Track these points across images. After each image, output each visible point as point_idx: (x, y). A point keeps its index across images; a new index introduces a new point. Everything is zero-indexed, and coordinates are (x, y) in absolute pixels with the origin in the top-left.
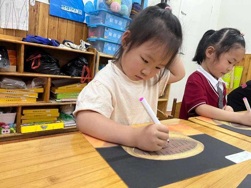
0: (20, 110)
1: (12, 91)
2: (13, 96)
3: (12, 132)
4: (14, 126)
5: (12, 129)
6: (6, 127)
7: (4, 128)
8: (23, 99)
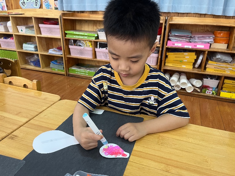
0: (223, 79)
1: (220, 64)
2: (220, 68)
3: (213, 94)
4: (216, 90)
5: (214, 92)
6: (210, 89)
7: (208, 90)
8: (227, 71)
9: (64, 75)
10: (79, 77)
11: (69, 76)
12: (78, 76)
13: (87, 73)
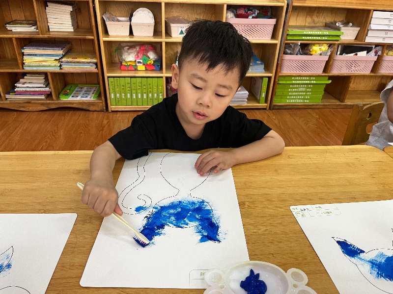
9: (265, 109)
10: (293, 107)
11: (273, 109)
12: (290, 107)
13: (307, 99)
